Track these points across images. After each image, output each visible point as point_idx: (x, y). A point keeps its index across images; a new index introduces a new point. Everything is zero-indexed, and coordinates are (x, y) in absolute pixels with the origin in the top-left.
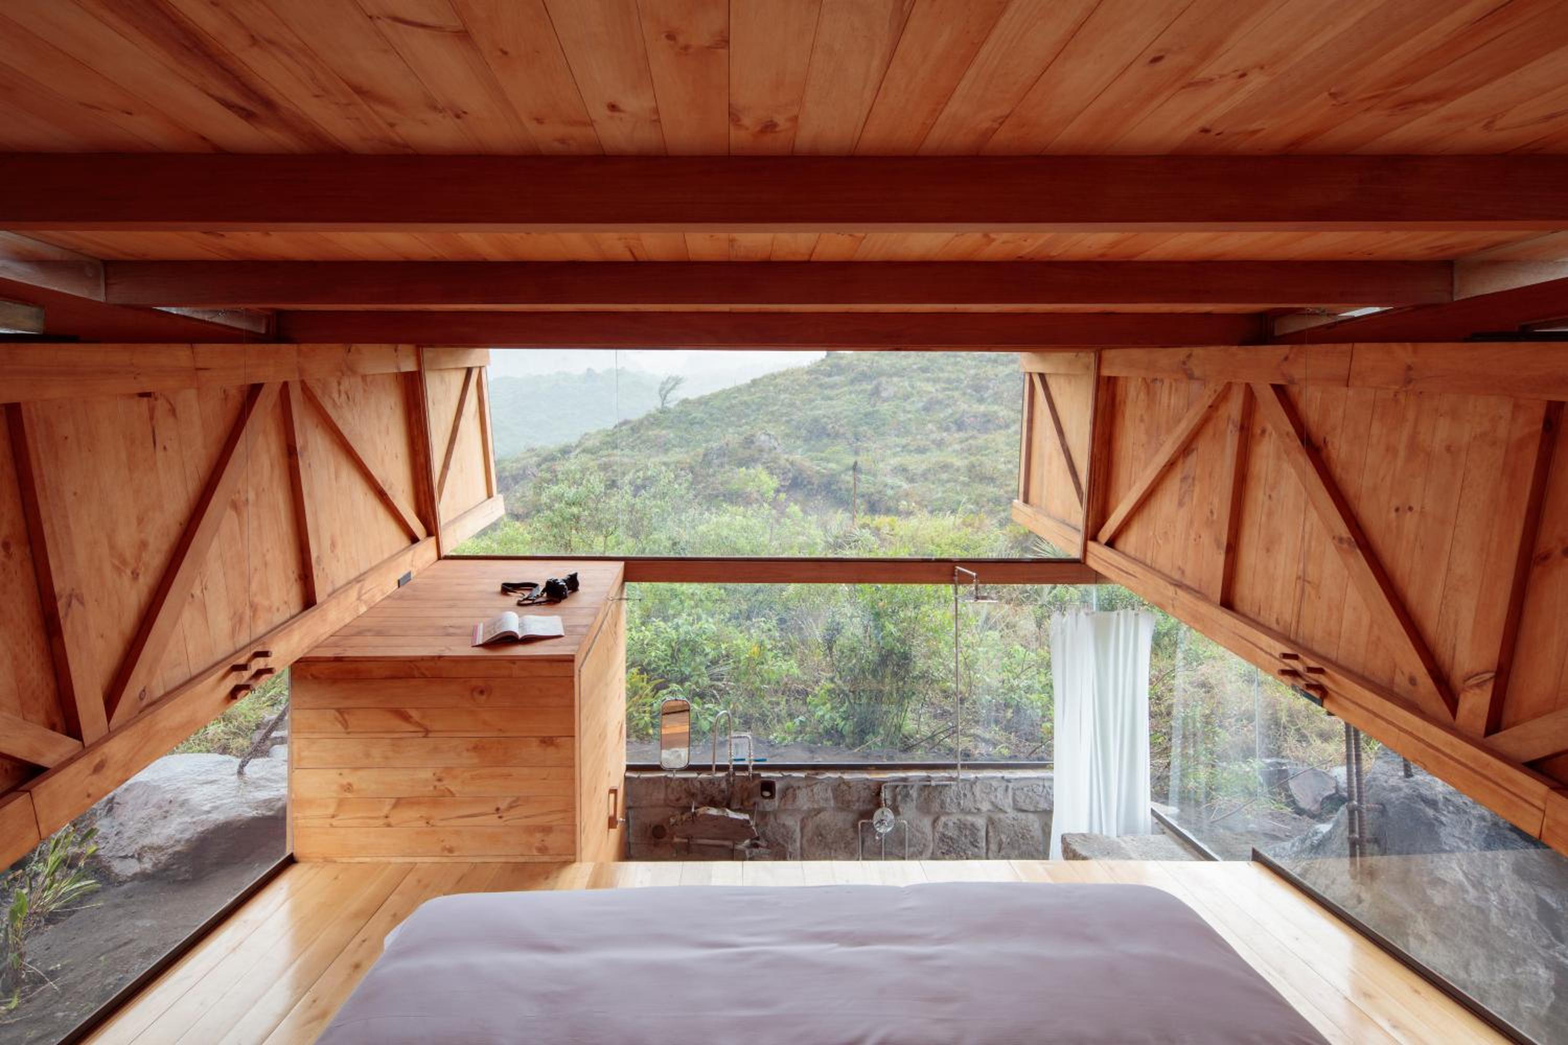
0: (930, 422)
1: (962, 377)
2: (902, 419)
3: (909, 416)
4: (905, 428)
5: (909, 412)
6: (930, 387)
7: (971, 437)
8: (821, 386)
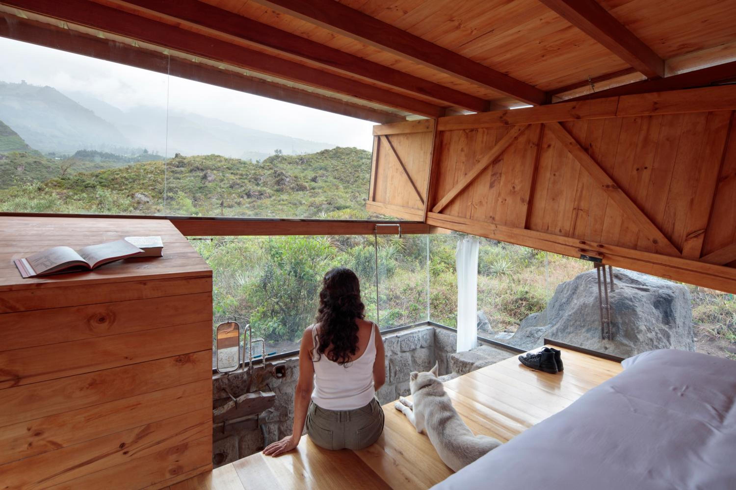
0: (234, 193)
1: (248, 173)
2: (220, 191)
3: (223, 190)
4: (221, 195)
5: (223, 188)
6: (232, 177)
7: (254, 201)
8: (173, 172)
